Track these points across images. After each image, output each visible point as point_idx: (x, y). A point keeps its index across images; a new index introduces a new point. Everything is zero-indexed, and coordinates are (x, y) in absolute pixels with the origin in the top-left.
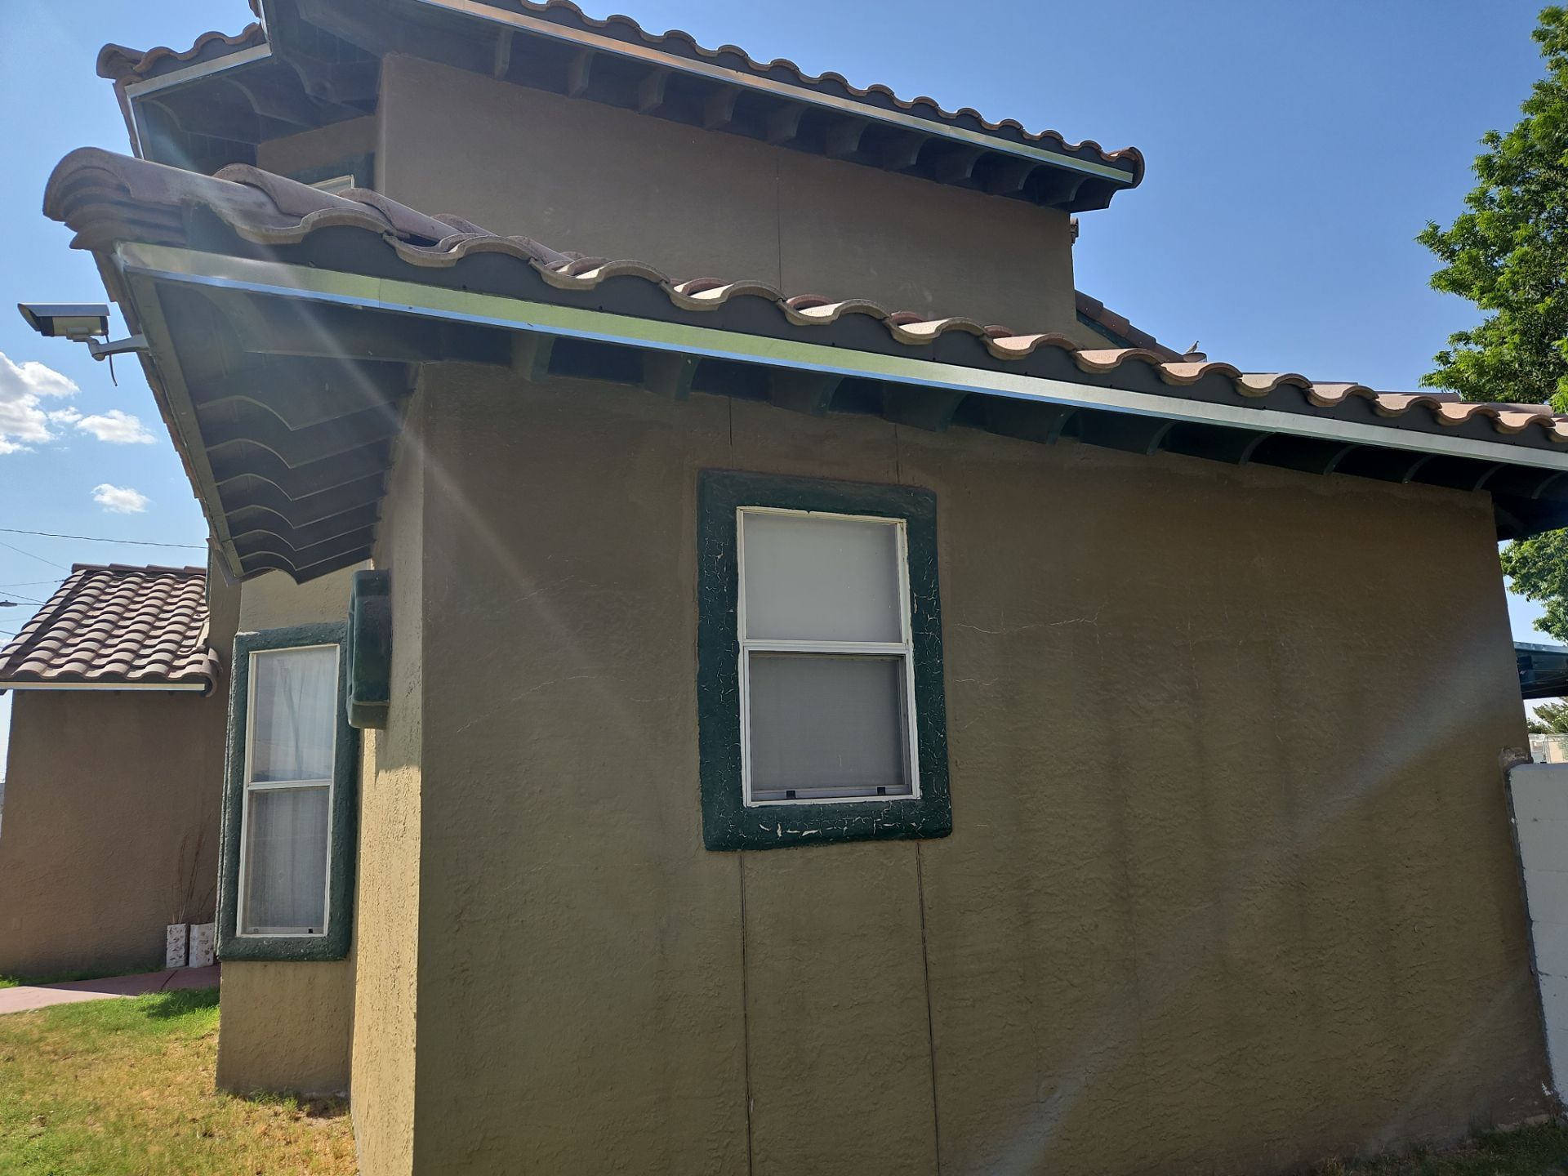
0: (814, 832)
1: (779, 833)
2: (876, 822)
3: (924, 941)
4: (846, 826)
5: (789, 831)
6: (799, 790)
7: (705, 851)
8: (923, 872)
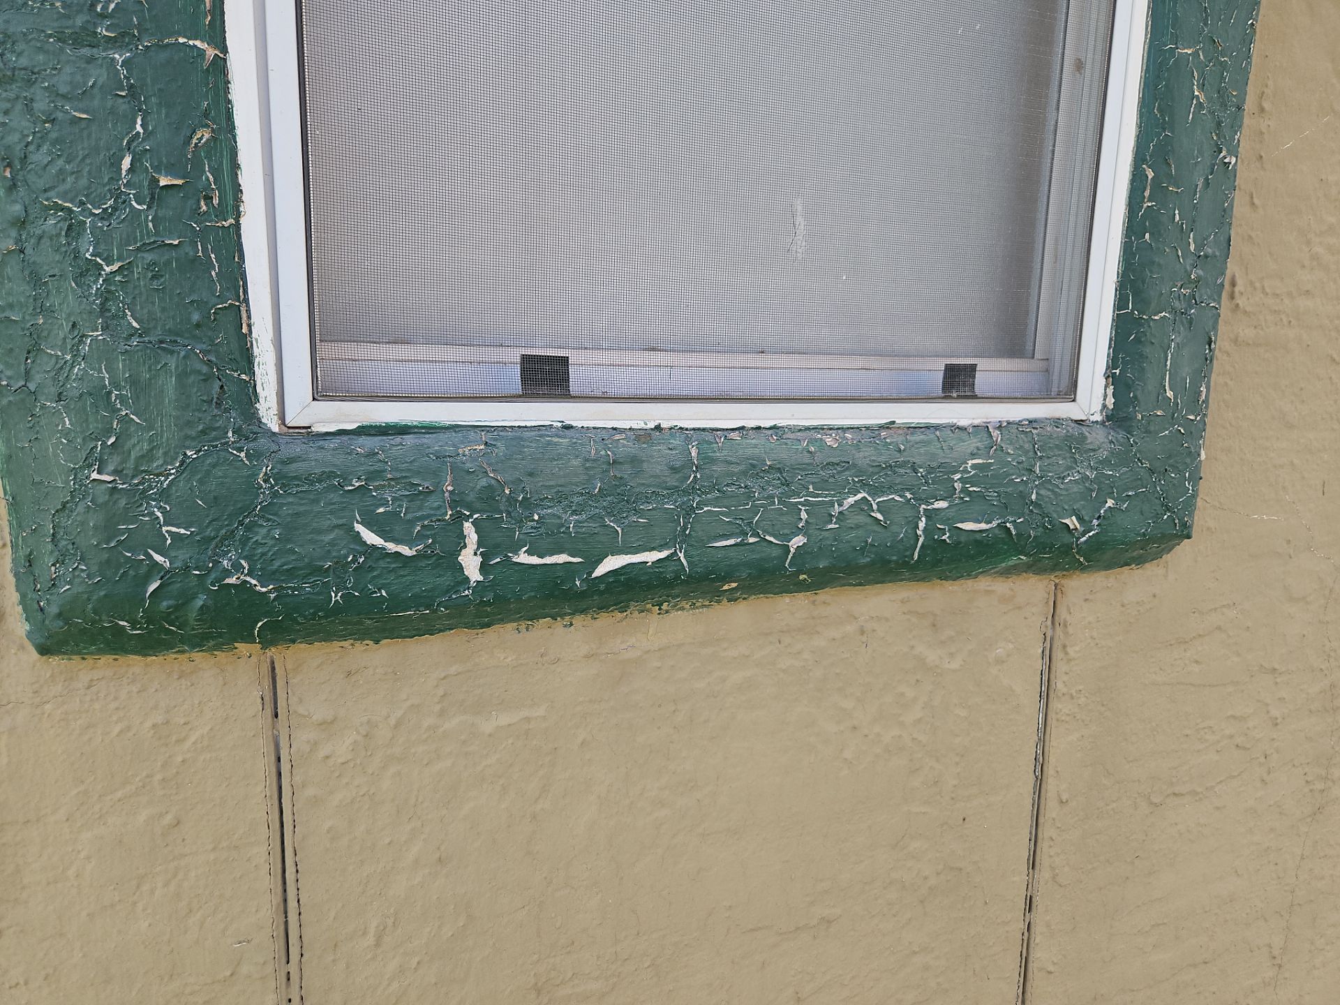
0: (651, 557)
1: (470, 563)
2: (929, 515)
3: (1030, 904)
4: (804, 531)
5: (523, 558)
6: (597, 357)
7: (35, 655)
8: (1059, 685)
